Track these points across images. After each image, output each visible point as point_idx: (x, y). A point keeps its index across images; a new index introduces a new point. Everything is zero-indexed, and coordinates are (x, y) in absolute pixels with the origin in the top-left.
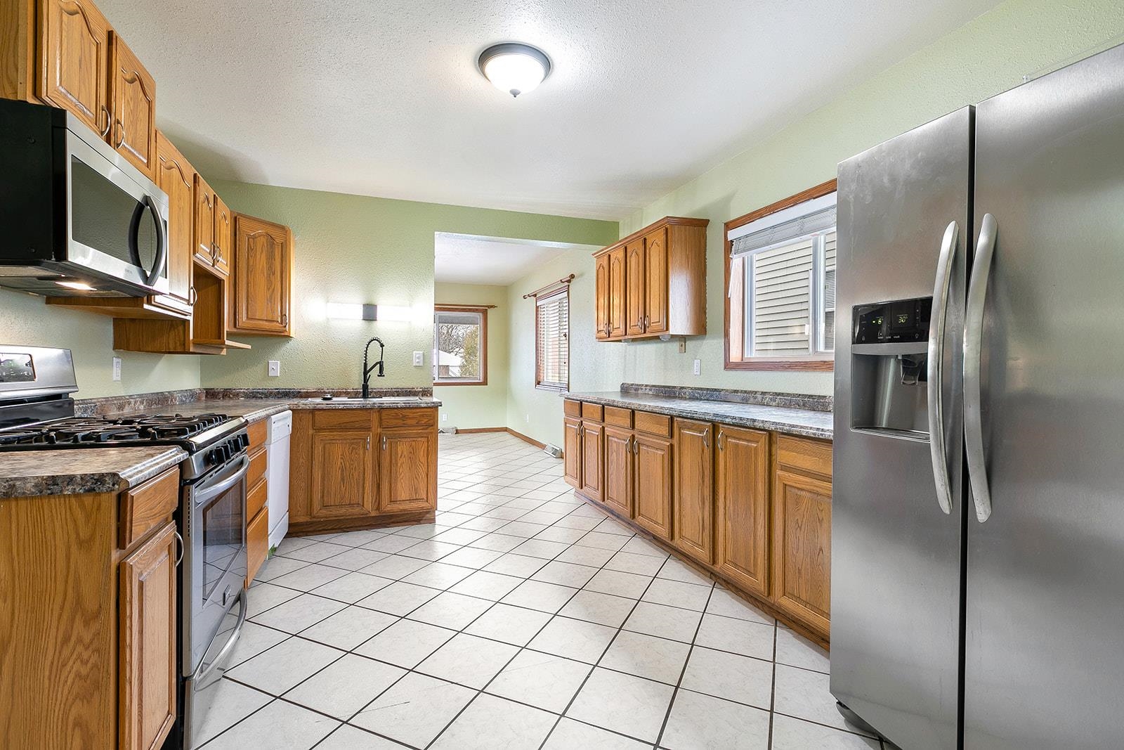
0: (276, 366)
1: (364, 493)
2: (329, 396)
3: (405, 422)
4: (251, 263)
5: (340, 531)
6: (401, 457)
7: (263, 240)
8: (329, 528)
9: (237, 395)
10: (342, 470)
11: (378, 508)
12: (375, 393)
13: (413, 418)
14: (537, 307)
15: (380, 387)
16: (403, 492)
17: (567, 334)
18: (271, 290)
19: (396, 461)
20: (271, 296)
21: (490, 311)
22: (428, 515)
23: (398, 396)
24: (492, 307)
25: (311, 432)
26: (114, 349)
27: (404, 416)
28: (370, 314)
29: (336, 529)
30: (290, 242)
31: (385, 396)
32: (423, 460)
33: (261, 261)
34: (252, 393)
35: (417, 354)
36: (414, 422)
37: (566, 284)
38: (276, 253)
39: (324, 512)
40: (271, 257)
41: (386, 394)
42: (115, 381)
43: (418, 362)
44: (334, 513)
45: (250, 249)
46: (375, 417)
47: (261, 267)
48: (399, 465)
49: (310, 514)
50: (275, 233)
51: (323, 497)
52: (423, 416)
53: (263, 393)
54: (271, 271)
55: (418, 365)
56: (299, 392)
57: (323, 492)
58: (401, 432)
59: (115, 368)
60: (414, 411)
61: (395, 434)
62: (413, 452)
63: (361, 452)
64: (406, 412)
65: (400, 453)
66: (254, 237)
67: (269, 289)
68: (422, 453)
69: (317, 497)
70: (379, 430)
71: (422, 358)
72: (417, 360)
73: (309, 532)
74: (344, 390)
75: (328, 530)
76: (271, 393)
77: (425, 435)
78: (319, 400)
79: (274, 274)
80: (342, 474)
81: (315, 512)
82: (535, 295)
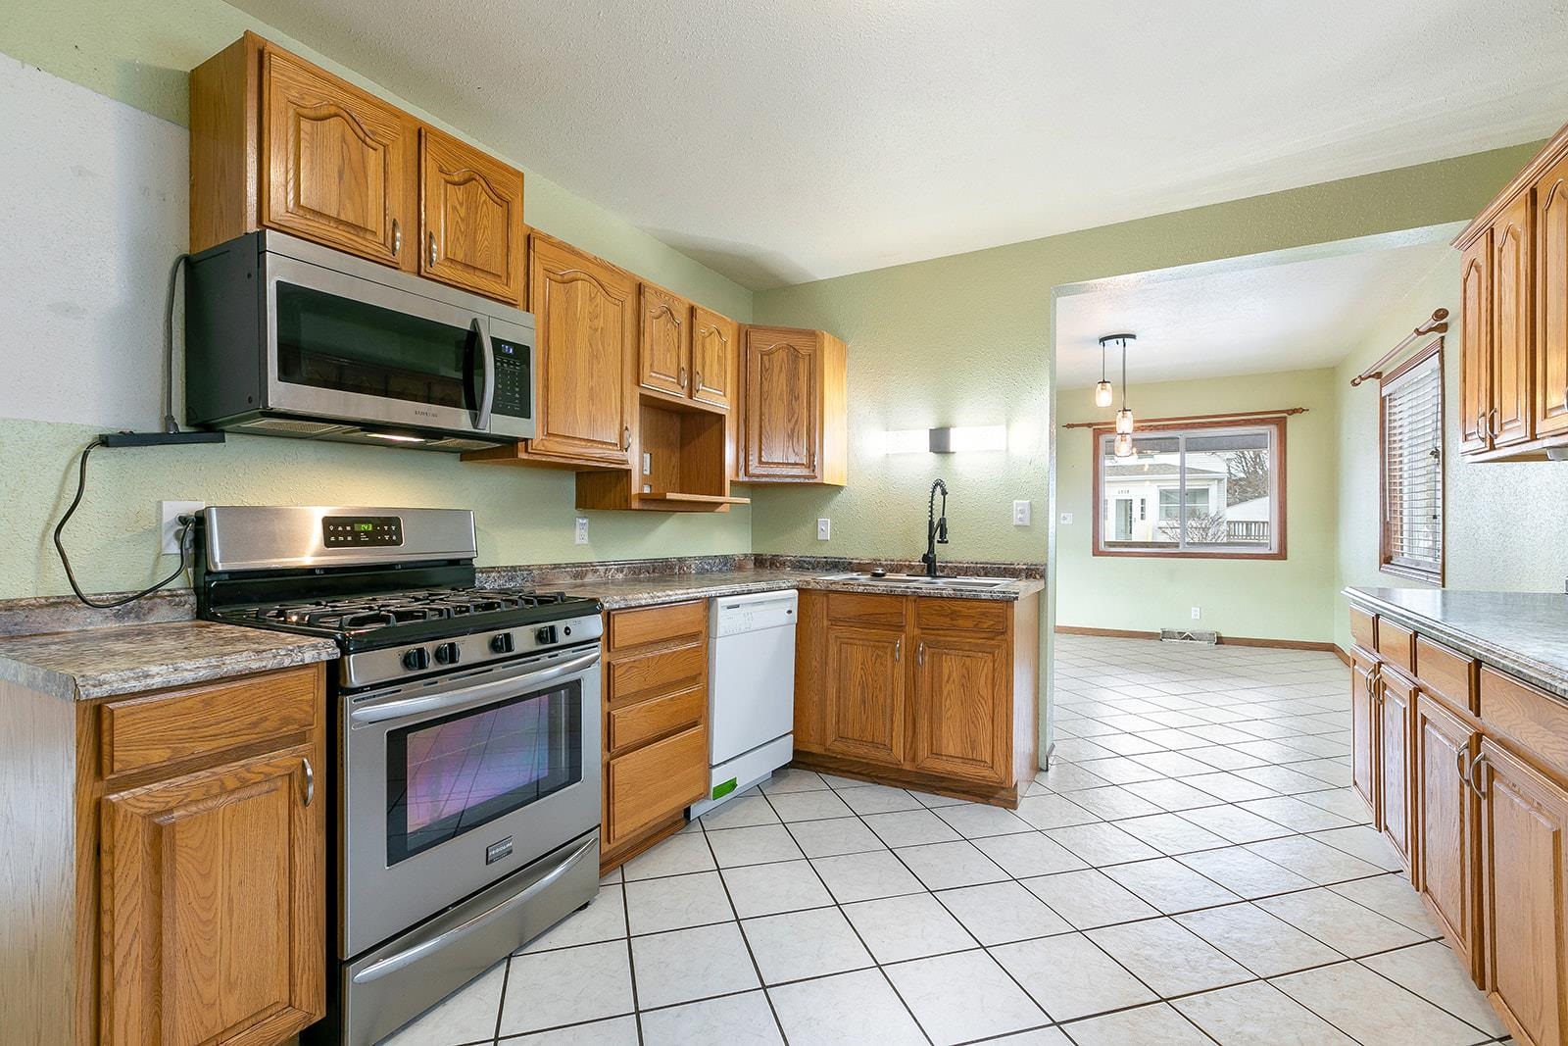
0: (825, 526)
1: (892, 729)
2: (880, 572)
3: (954, 622)
4: (765, 389)
5: (869, 779)
6: (947, 682)
7: (782, 354)
8: (856, 770)
9: (783, 564)
10: (863, 687)
11: (914, 760)
12: (951, 568)
13: (967, 617)
14: (1383, 400)
15: (960, 560)
16: (951, 745)
17: (1440, 450)
18: (793, 421)
19: (941, 687)
20: (793, 430)
21: (1291, 421)
22: (1003, 792)
23: (986, 575)
24: (1294, 411)
25: (826, 623)
26: (576, 508)
27: (954, 612)
28: (939, 442)
29: (862, 774)
30: (823, 352)
31: (966, 574)
32: (986, 692)
33: (779, 383)
34: (799, 561)
35: (1020, 504)
36: (969, 624)
37: (1437, 335)
38: (801, 370)
39: (839, 746)
40: (793, 375)
41: (966, 571)
42: (579, 545)
43: (1021, 519)
44: (853, 750)
45: (764, 370)
46: (910, 610)
47: (779, 393)
48: (945, 694)
49: (823, 743)
50: (799, 343)
51: (838, 722)
52: (983, 614)
53: (810, 563)
54: (794, 396)
55: (1021, 523)
56: (851, 563)
57: (838, 715)
58: (949, 639)
59: (578, 530)
60: (969, 604)
61: (939, 642)
62: (968, 677)
63: (889, 665)
64: (957, 606)
65: (946, 672)
66: (770, 353)
67: (789, 421)
68: (983, 682)
69: (831, 721)
70: (917, 631)
71: (1027, 512)
72: (1020, 516)
73: (830, 769)
74: (907, 563)
75: (854, 773)
76: (819, 562)
77: (988, 650)
78: (864, 578)
79: (797, 398)
80: (862, 694)
81: (828, 743)
82: (1378, 375)
